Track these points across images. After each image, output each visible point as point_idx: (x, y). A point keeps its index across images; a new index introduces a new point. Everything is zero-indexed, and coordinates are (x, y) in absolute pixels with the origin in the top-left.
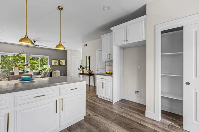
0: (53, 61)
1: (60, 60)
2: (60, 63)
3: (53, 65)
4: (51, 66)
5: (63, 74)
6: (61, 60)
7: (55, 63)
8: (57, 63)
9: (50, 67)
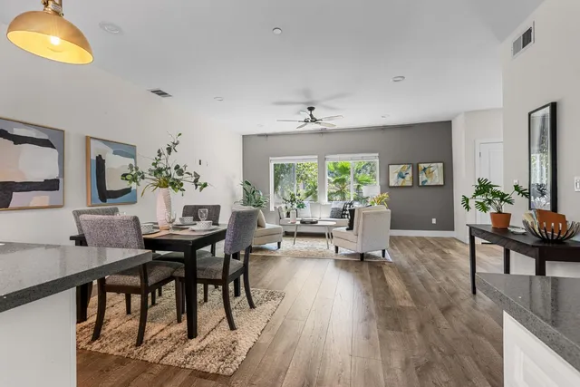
0: (394, 170)
1: (422, 166)
2: (422, 177)
3: (392, 184)
4: (386, 187)
5: (434, 221)
6: (426, 165)
7: (401, 176)
8: (408, 177)
9: (381, 193)
